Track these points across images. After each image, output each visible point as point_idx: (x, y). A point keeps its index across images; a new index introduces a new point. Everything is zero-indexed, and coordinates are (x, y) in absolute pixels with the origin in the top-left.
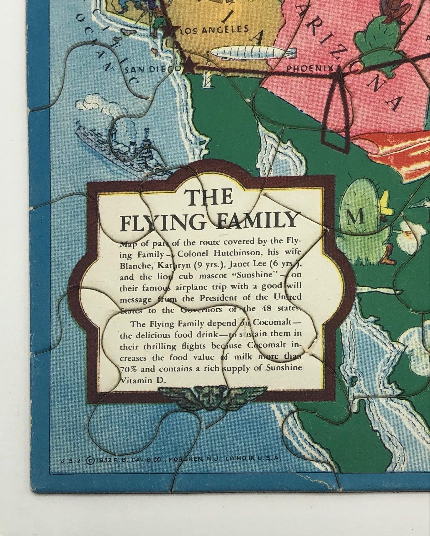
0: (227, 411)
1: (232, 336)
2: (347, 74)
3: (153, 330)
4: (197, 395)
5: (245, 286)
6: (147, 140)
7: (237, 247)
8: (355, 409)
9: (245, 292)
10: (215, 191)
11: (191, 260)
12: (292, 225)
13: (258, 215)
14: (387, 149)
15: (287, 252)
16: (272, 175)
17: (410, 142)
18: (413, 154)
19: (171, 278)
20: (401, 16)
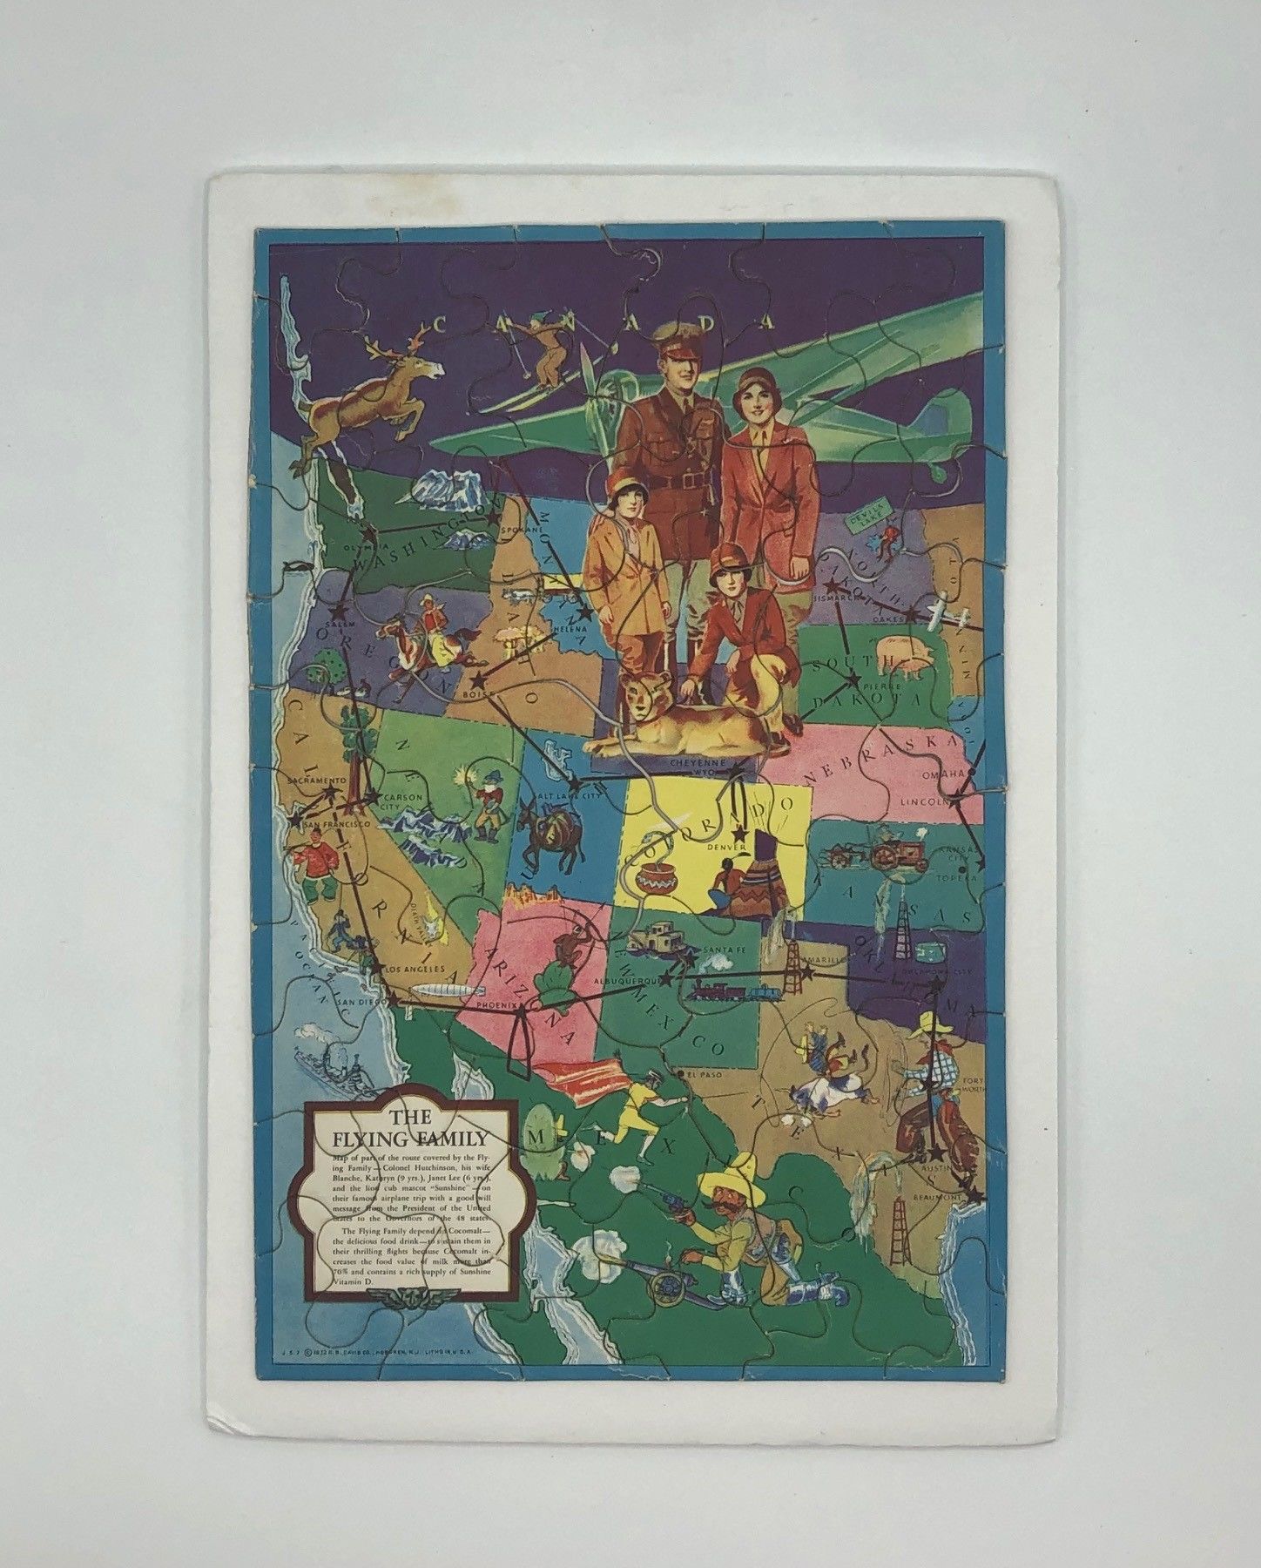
0: (426, 1309)
1: (431, 1242)
2: (528, 1011)
3: (362, 1237)
4: (400, 1296)
5: (442, 1198)
6: (356, 1065)
7: (435, 1163)
8: (535, 1309)
9: (442, 1204)
10: (416, 1112)
11: (395, 1174)
12: (482, 1144)
13: (453, 1134)
14: (562, 1078)
15: (478, 1168)
16: (465, 1098)
17: (581, 1072)
18: (584, 1083)
19: (377, 1189)
20: (573, 962)
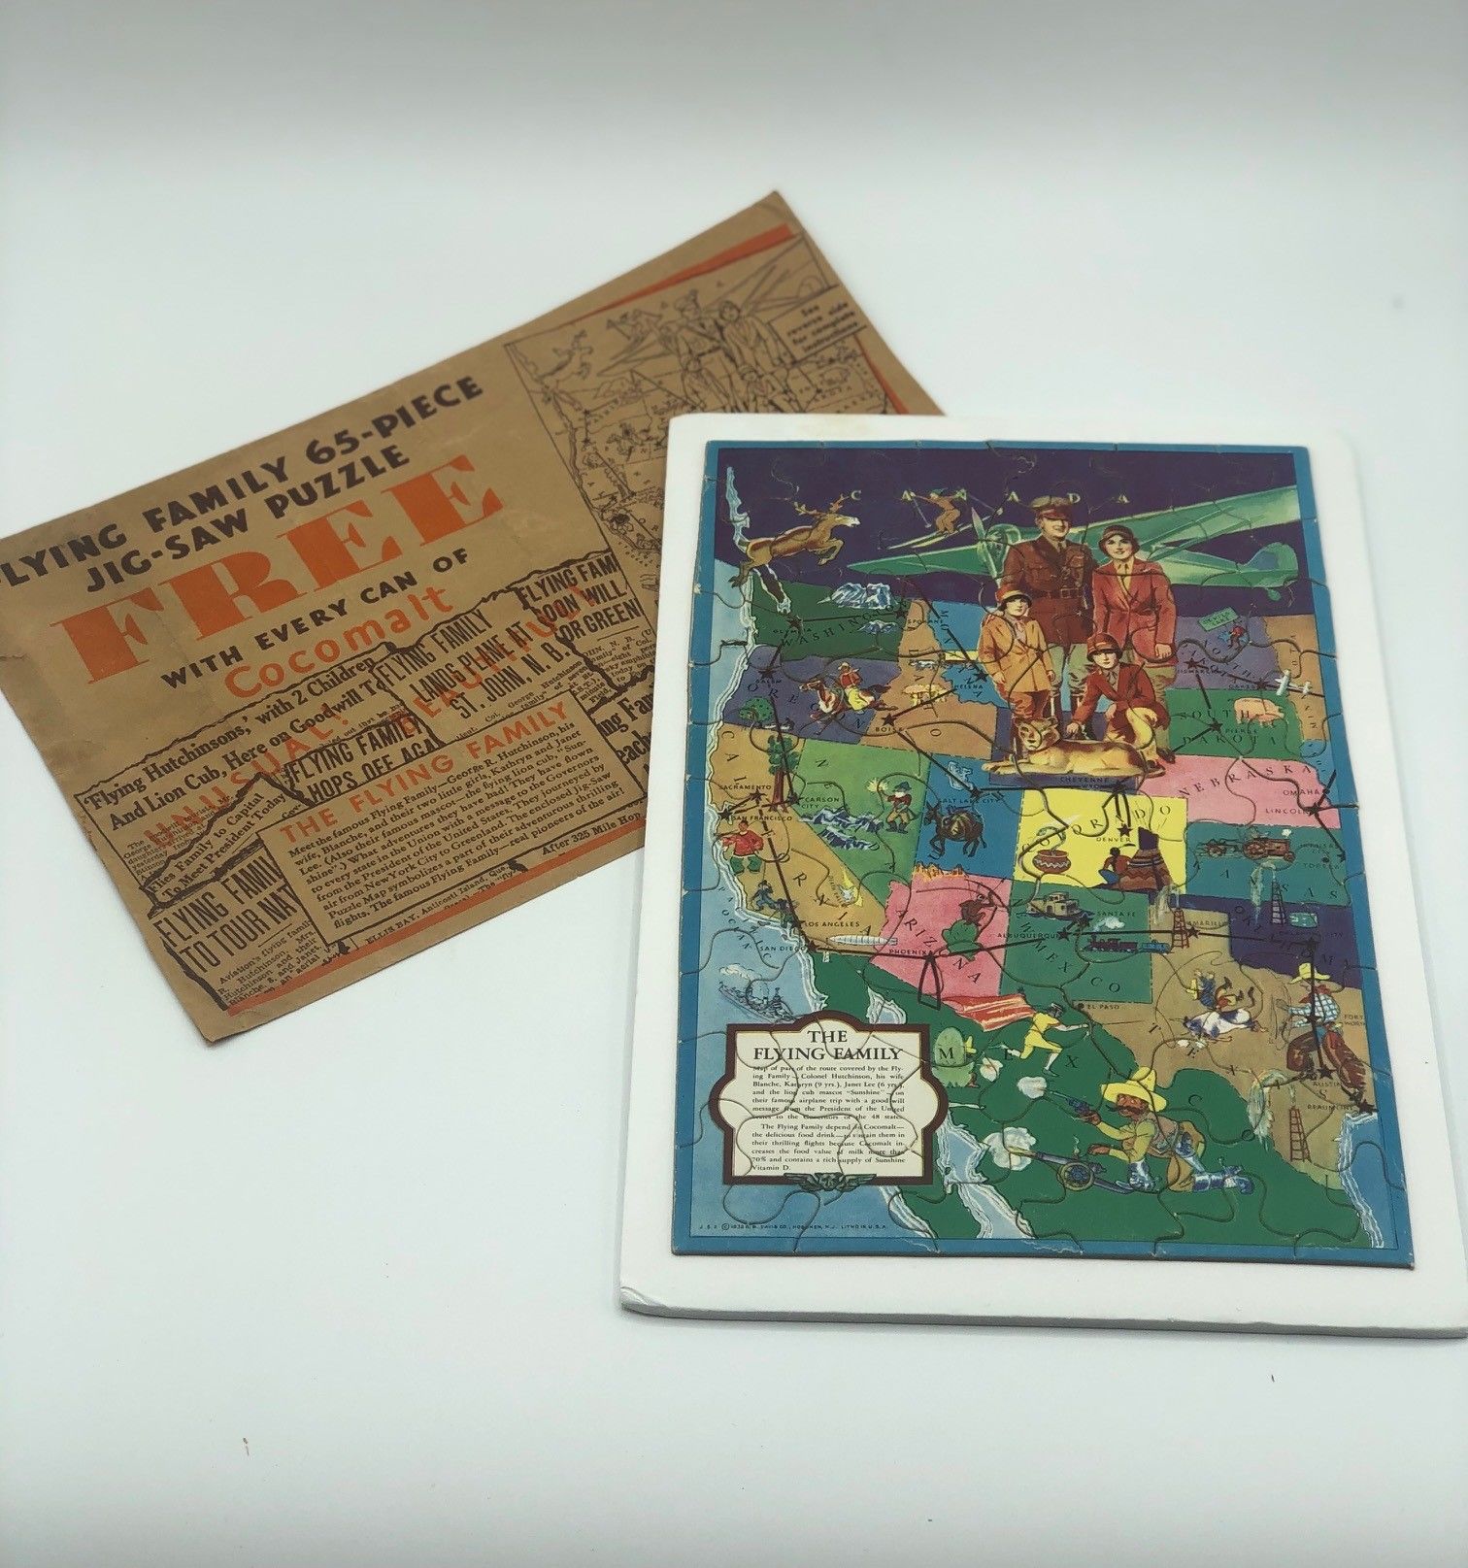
0: (842, 1192)
1: (846, 1137)
2: (937, 957)
3: (780, 1131)
4: (816, 1179)
5: (858, 1101)
6: (777, 996)
7: (851, 1073)
8: (949, 1191)
9: (858, 1105)
10: (832, 1033)
11: (813, 1081)
12: (896, 1058)
13: (868, 1050)
14: (970, 1008)
15: (892, 1077)
16: (879, 1022)
17: (988, 1004)
18: (990, 1012)
19: (795, 1094)
20: (978, 920)
